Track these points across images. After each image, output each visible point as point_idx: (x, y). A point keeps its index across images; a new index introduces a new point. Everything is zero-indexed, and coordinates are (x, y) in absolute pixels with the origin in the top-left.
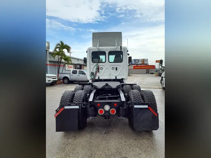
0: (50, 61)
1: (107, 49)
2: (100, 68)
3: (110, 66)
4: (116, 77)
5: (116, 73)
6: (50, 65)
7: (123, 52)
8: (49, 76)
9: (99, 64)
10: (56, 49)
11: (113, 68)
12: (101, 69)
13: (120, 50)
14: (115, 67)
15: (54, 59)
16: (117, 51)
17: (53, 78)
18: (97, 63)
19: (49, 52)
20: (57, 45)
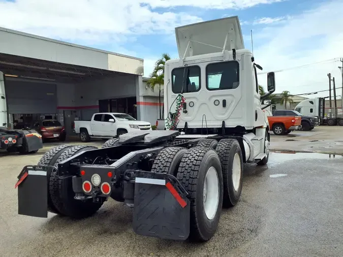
0: (145, 97)
1: (202, 60)
2: (187, 105)
3: (210, 99)
4: (224, 122)
5: (224, 114)
6: (145, 104)
7: (240, 63)
8: (134, 125)
9: (185, 95)
10: (156, 72)
11: (216, 103)
12: (192, 104)
13: (232, 59)
14: (221, 99)
15: (153, 91)
16: (224, 61)
17: (141, 129)
18: (181, 92)
19: (143, 78)
20: (159, 64)
